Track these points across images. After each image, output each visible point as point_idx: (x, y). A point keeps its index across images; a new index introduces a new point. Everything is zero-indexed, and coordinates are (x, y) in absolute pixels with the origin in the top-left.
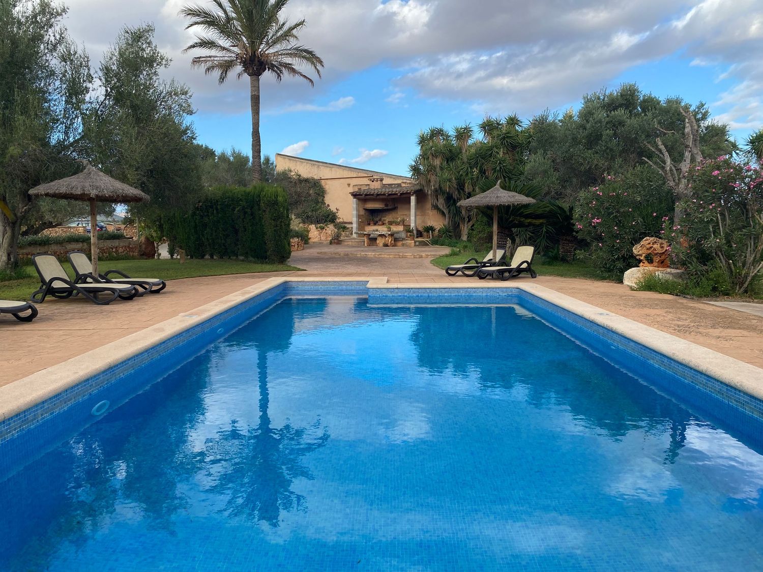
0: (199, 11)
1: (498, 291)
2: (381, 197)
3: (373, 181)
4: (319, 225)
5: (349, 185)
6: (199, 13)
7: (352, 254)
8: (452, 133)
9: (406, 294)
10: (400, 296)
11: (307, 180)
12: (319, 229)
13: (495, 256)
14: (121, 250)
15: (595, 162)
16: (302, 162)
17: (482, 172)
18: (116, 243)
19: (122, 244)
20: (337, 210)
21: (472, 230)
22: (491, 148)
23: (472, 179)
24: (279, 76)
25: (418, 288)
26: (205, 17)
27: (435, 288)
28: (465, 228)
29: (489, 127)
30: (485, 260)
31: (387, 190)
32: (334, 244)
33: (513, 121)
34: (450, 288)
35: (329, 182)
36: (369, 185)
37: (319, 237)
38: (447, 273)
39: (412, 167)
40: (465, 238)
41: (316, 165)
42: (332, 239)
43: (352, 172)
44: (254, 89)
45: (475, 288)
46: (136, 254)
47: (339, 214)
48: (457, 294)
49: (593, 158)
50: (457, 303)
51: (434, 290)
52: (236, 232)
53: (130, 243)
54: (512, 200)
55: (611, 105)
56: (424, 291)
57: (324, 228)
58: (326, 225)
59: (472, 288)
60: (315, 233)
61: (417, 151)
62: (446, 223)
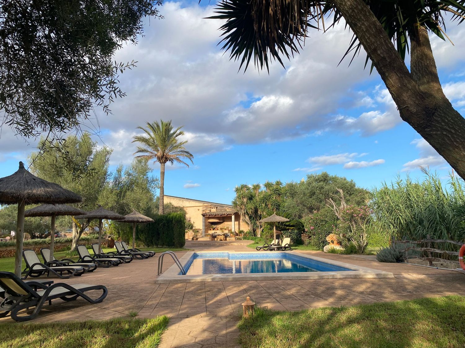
2: (217, 216)
3: (212, 208)
5: (199, 210)
8: (251, 186)
11: (176, 208)
13: (275, 242)
15: (313, 203)
17: (266, 205)
20: (194, 223)
21: (263, 232)
22: (270, 195)
23: (262, 209)
24: (172, 162)
28: (259, 231)
29: (268, 185)
30: (272, 244)
31: (220, 213)
32: (194, 240)
33: (278, 183)
36: (210, 210)
38: (257, 249)
39: (233, 202)
40: (259, 236)
41: (181, 200)
42: (193, 237)
43: (201, 204)
44: (162, 169)
46: (107, 246)
47: (195, 225)
49: (313, 202)
52: (159, 234)
54: (280, 219)
55: (318, 180)
57: (189, 232)
61: (235, 195)
62: (249, 228)
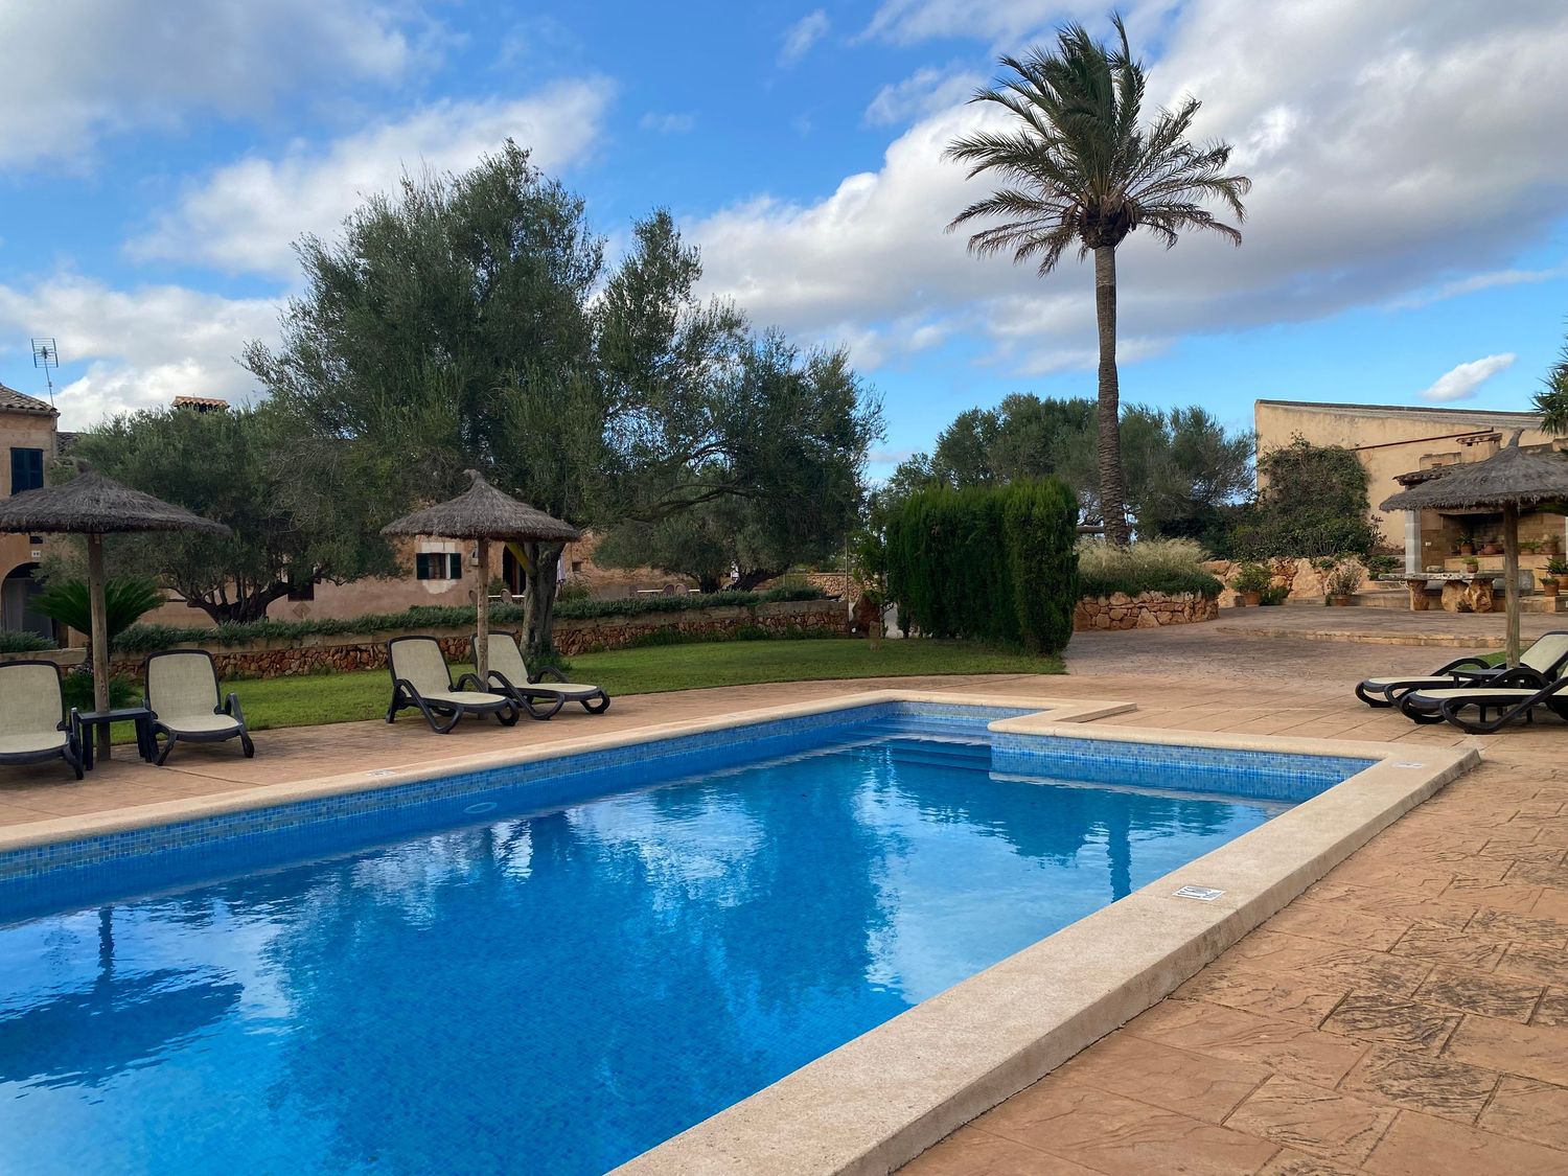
0: (982, 143)
1: (1338, 768)
3: (1470, 444)
4: (1319, 560)
6: (981, 146)
7: (1293, 633)
9: (1077, 754)
10: (1064, 758)
11: (1322, 455)
12: (1320, 569)
14: (811, 620)
16: (1313, 413)
18: (802, 607)
19: (814, 609)
25: (1109, 742)
26: (994, 151)
27: (1153, 745)
32: (1337, 604)
34: (1193, 748)
35: (1378, 454)
36: (1459, 454)
37: (1319, 586)
41: (1346, 416)
42: (1333, 593)
43: (1438, 426)
44: (1102, 275)
45: (1265, 753)
48: (1214, 766)
50: (1211, 792)
51: (1150, 747)
53: (830, 606)
56: (1122, 749)
57: (1331, 566)
58: (1339, 559)
59: (1257, 752)
60: (1309, 578)
